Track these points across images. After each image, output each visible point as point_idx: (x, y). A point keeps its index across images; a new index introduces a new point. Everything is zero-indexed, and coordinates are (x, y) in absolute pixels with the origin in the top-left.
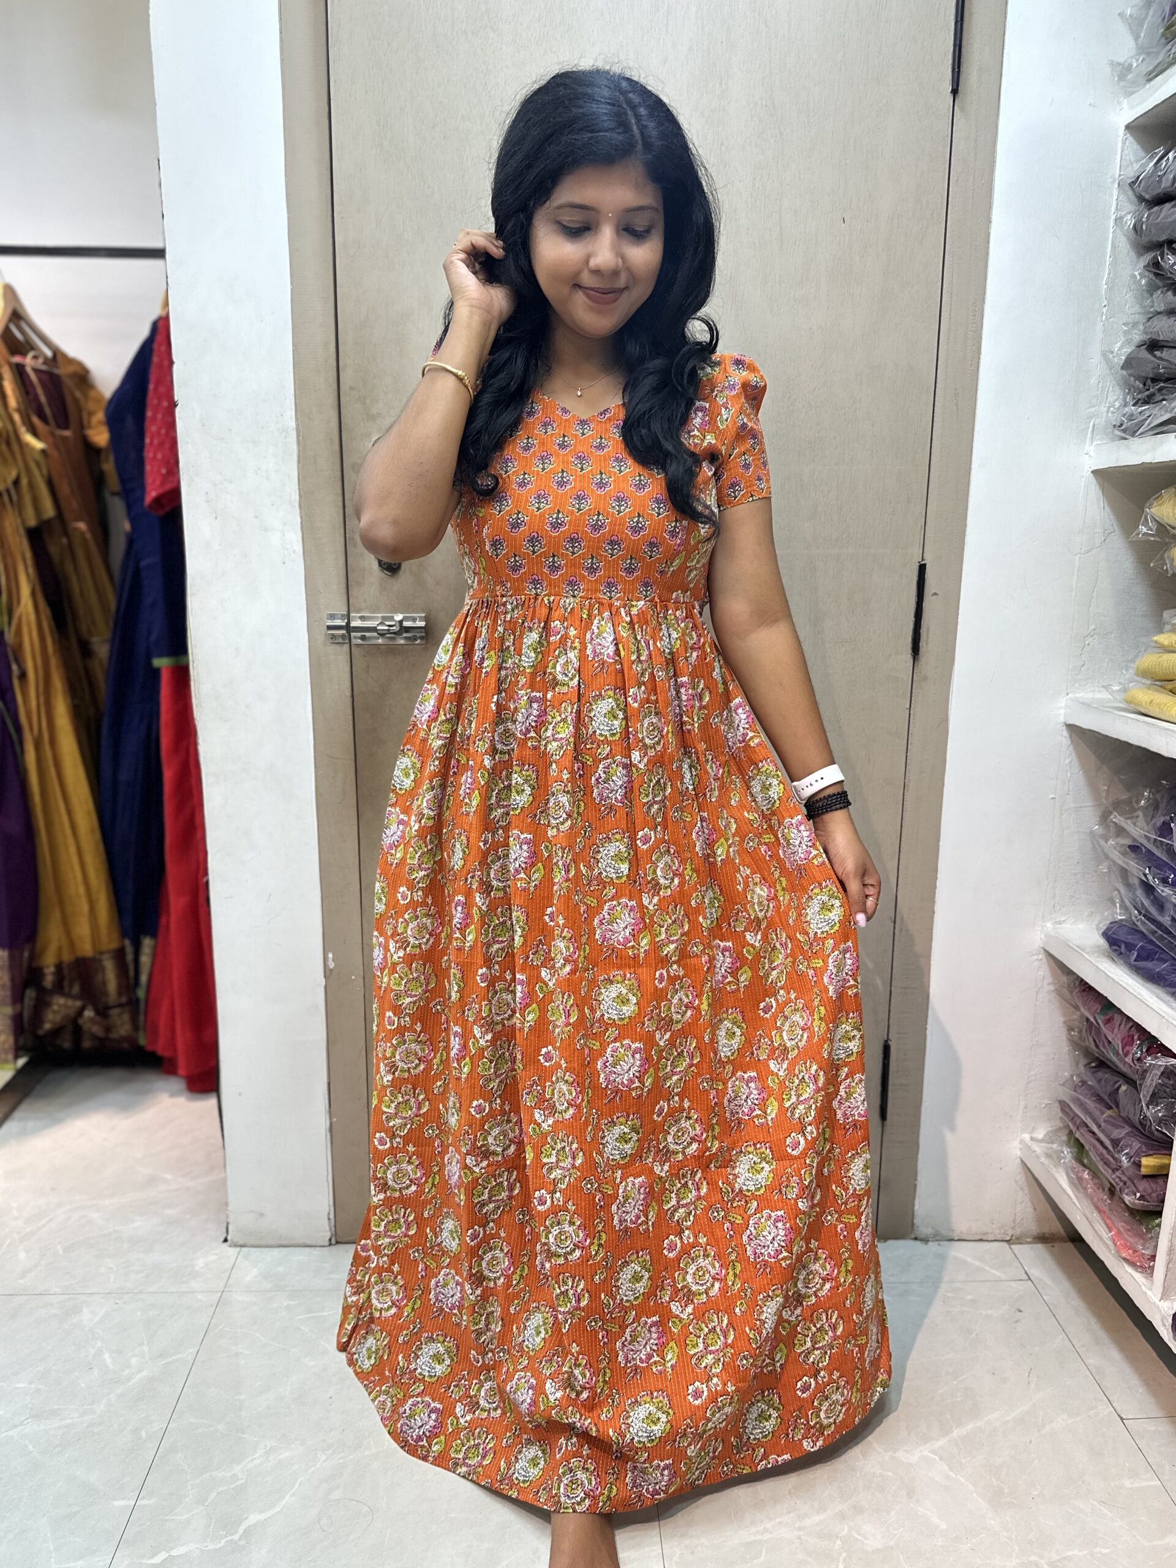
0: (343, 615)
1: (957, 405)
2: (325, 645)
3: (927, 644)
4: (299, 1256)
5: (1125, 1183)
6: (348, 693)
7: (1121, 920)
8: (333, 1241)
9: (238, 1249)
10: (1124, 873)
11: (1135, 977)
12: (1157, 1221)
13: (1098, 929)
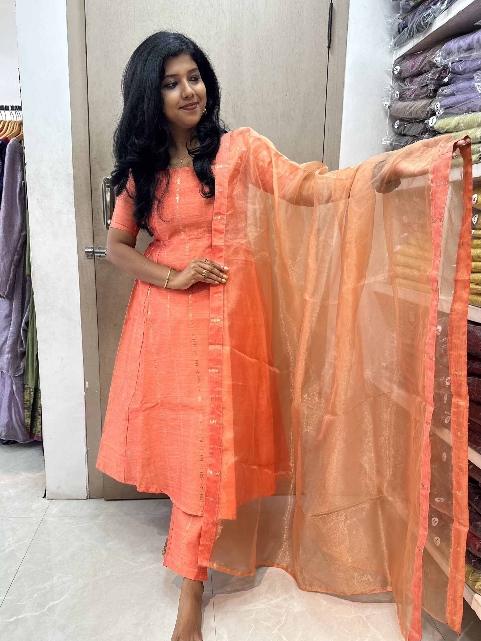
0: (91, 247)
2: (85, 259)
4: (74, 503)
6: (94, 278)
8: (88, 498)
9: (50, 501)
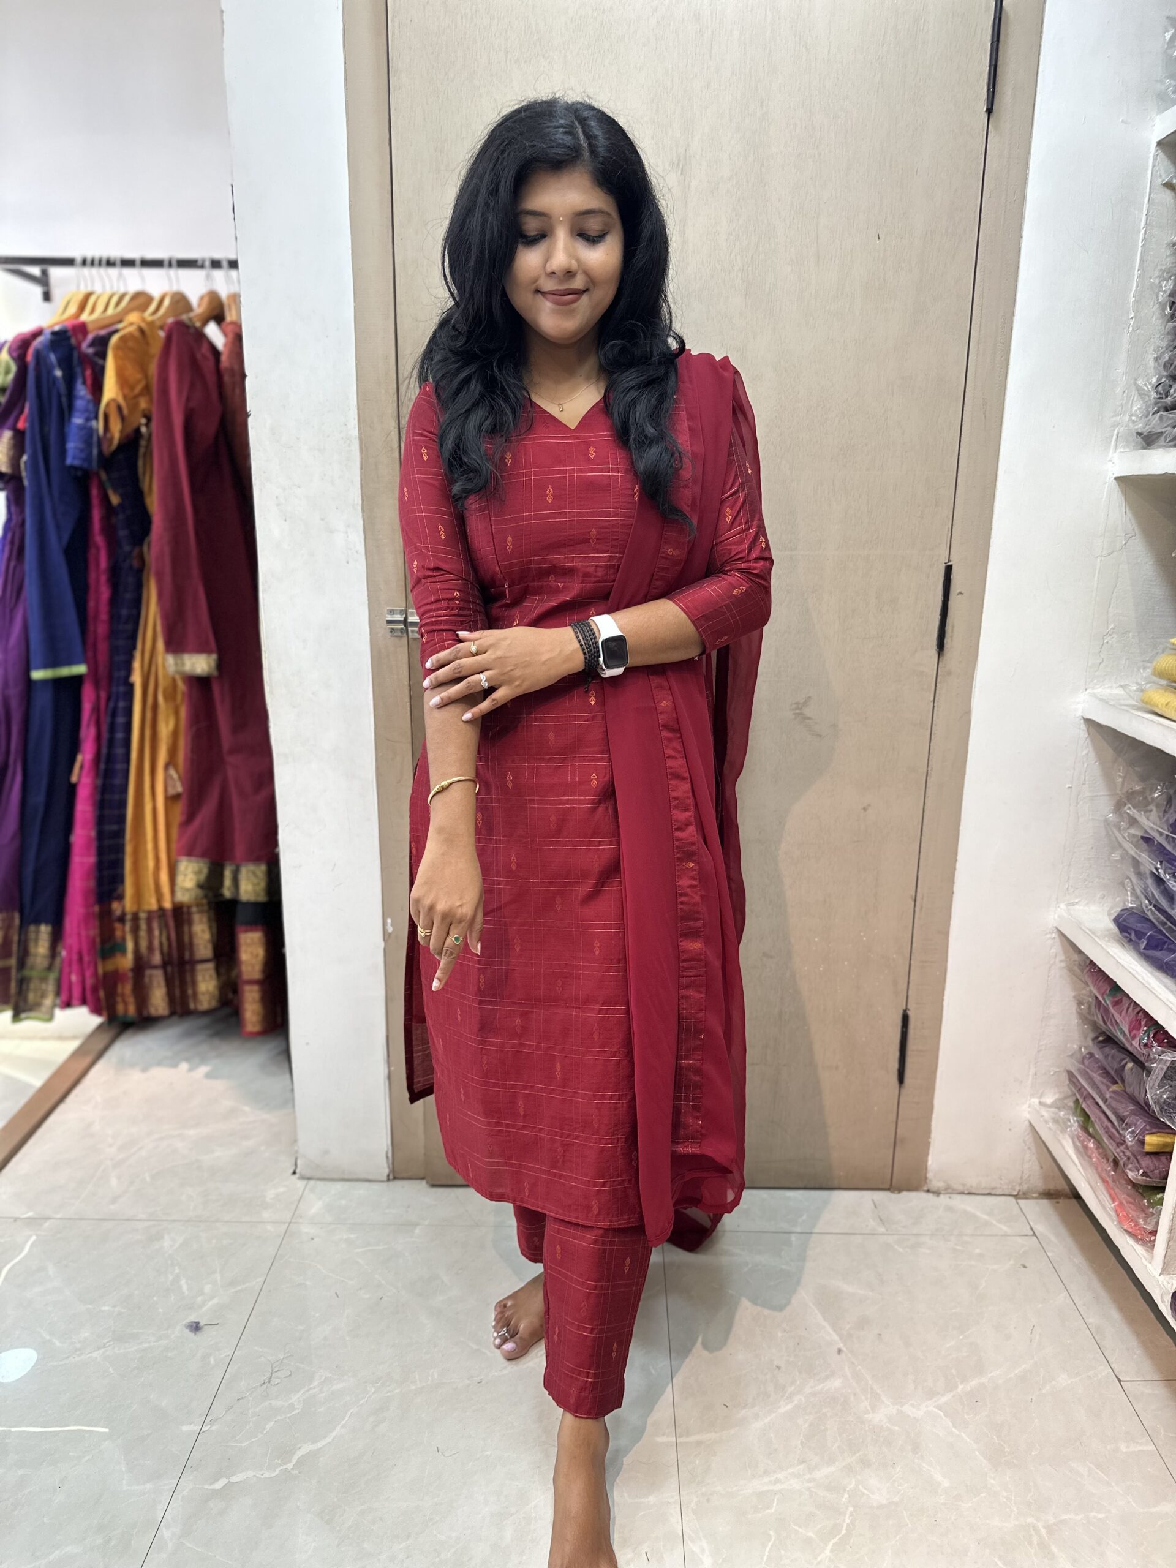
0: (401, 611)
1: (984, 414)
2: (385, 639)
3: (952, 640)
5: (1129, 1159)
6: (406, 682)
7: (1132, 908)
8: (393, 1177)
9: (306, 1182)
10: (1136, 863)
11: (1144, 963)
12: (1159, 1196)
13: (1109, 915)
